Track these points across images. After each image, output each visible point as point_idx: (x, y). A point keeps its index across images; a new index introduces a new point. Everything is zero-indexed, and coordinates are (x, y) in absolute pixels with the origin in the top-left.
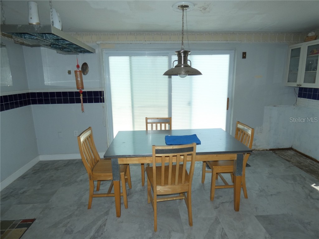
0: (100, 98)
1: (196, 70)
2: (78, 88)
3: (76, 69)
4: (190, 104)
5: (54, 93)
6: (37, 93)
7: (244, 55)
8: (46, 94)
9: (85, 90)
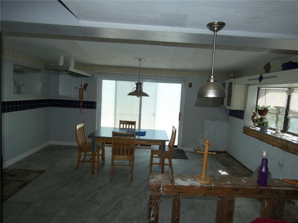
0: (94, 106)
1: (146, 94)
2: (80, 99)
3: (80, 87)
4: (154, 114)
5: (65, 100)
6: (54, 100)
7: (190, 85)
8: (60, 101)
9: (84, 100)
